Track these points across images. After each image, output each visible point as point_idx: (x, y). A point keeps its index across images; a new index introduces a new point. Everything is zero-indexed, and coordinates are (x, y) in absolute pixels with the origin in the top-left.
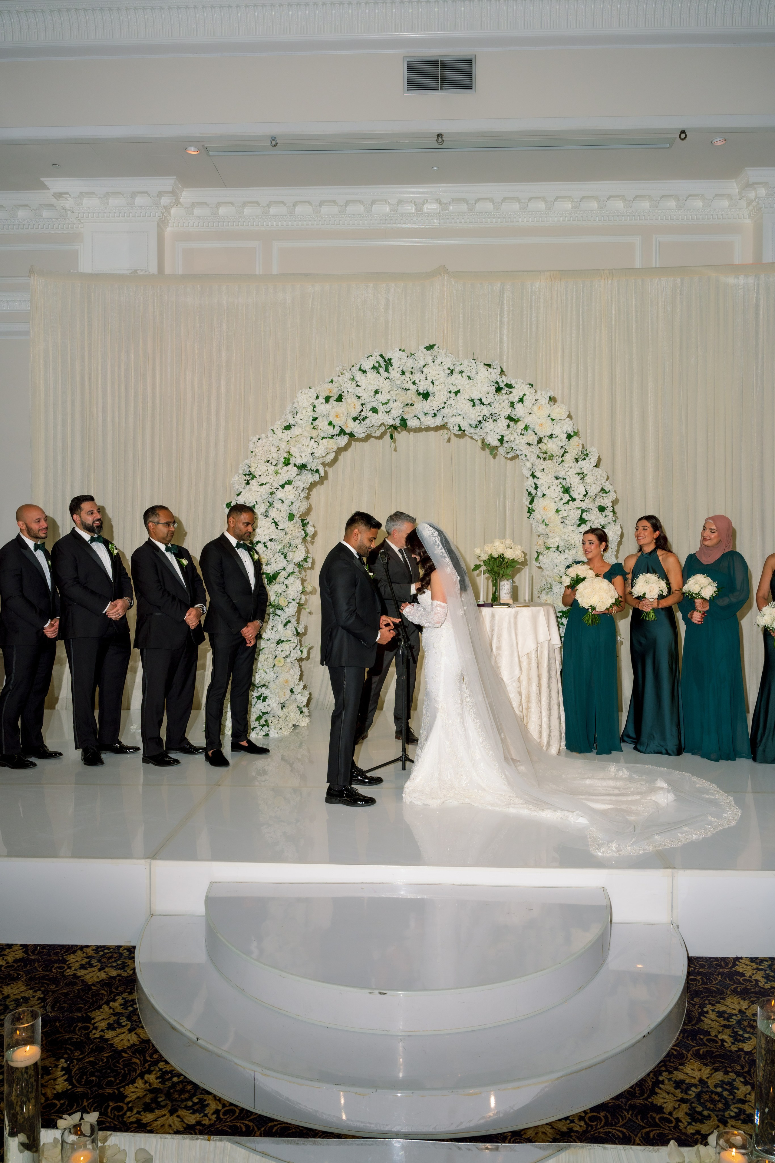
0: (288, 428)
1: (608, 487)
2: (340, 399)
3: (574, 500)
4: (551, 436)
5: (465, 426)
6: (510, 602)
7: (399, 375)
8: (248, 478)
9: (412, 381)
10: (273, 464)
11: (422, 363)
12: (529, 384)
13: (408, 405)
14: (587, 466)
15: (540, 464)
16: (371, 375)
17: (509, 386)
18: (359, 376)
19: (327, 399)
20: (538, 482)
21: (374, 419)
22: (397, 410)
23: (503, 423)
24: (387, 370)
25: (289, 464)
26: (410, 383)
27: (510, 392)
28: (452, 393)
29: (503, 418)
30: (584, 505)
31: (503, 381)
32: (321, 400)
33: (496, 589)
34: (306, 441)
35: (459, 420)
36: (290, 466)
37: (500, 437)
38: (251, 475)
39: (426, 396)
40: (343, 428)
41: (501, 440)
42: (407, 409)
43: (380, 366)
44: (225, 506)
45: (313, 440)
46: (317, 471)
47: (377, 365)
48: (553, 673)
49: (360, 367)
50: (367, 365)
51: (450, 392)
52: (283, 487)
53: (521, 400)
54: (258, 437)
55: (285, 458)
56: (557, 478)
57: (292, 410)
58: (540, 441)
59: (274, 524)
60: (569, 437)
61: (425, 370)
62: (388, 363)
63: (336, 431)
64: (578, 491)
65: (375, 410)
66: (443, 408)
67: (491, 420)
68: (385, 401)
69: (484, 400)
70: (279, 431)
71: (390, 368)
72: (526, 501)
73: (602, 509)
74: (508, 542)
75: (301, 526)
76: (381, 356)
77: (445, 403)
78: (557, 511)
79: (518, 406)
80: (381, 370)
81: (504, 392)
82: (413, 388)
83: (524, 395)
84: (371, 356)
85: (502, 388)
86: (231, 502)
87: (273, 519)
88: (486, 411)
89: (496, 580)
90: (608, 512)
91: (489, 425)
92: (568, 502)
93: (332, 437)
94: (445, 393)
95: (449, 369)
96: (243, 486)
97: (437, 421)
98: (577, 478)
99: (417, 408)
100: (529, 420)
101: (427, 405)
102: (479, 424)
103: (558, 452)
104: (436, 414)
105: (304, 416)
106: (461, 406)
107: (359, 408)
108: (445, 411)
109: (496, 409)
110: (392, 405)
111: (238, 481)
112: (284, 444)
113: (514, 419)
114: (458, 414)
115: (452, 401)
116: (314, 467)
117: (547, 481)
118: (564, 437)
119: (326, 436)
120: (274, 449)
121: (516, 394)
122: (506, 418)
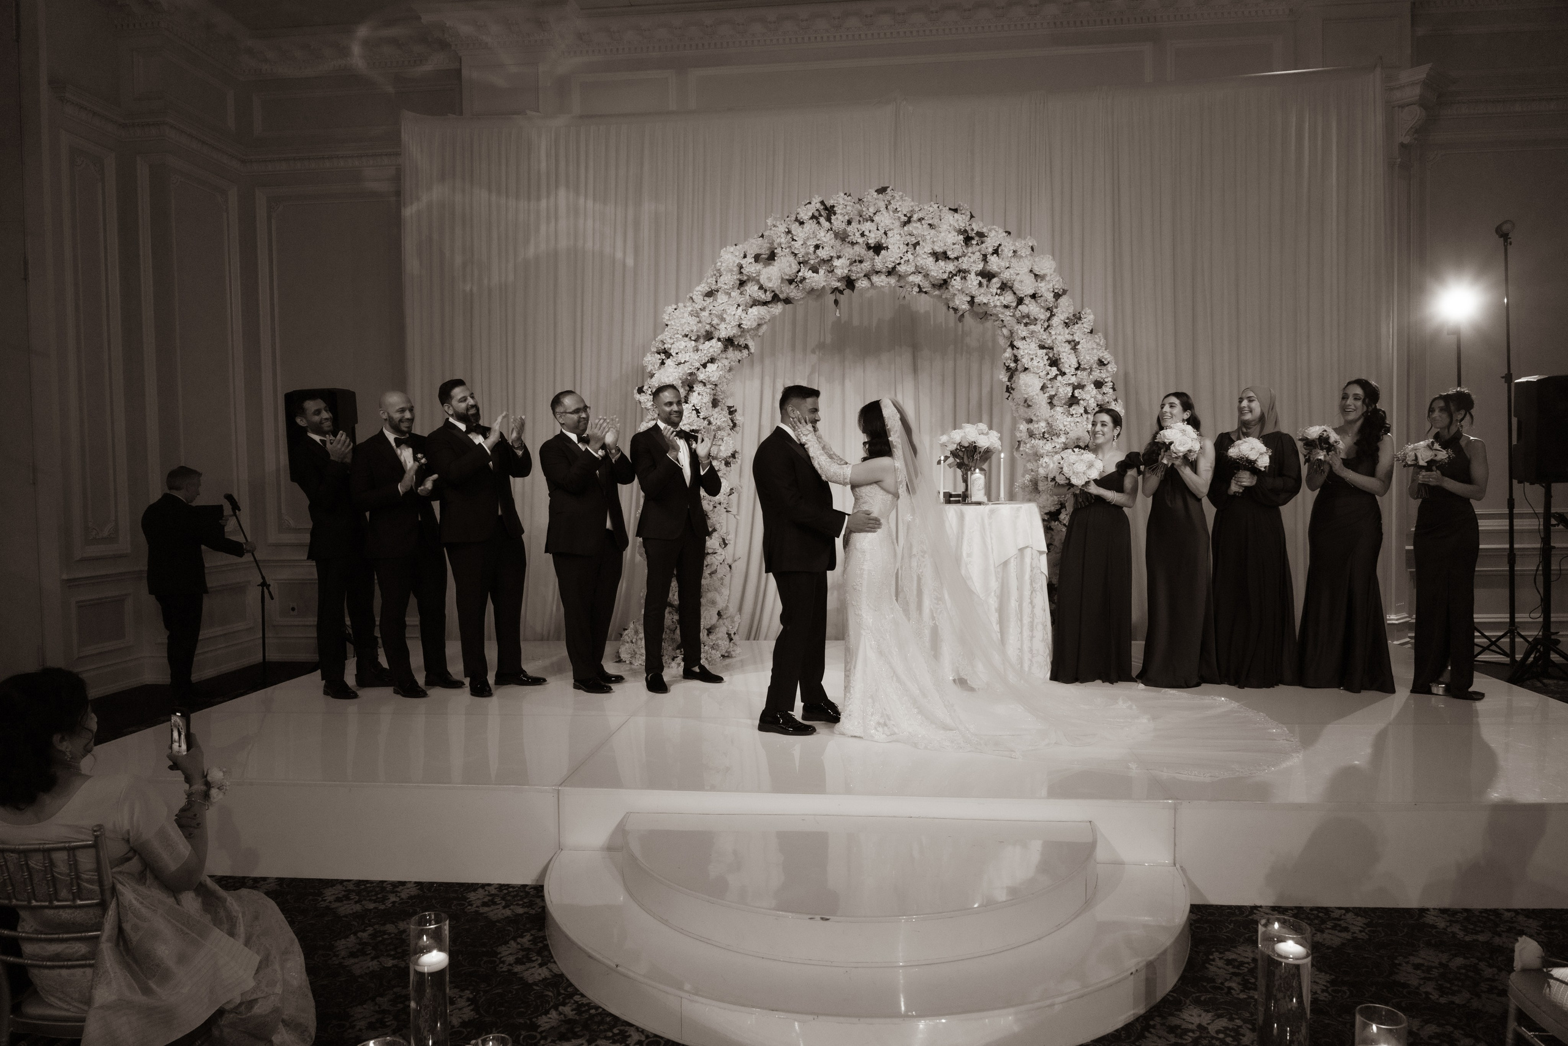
0: (710, 294)
1: (1106, 358)
2: (772, 257)
3: (1063, 374)
4: (1034, 296)
5: (924, 284)
6: (984, 499)
7: (844, 226)
8: (663, 356)
9: (861, 232)
10: (693, 338)
11: (872, 210)
12: (1006, 232)
13: (855, 261)
14: (1079, 332)
15: (1020, 331)
16: (810, 226)
17: (981, 235)
18: (795, 228)
19: (757, 258)
20: (1020, 353)
21: (816, 280)
22: (841, 267)
23: (973, 280)
24: (829, 220)
25: (712, 338)
26: (858, 234)
27: (982, 243)
28: (910, 246)
29: (973, 274)
30: (1076, 380)
31: (972, 230)
32: (750, 259)
33: (967, 486)
34: (732, 311)
35: (918, 279)
36: (714, 341)
37: (969, 299)
38: (668, 354)
39: (878, 249)
40: (777, 292)
41: (972, 302)
42: (856, 268)
43: (821, 215)
44: (635, 391)
45: (740, 309)
46: (746, 347)
47: (817, 214)
48: (1037, 586)
49: (797, 217)
50: (805, 214)
51: (907, 245)
52: (704, 366)
53: (996, 252)
54: (675, 307)
55: (707, 331)
56: (1042, 347)
57: (715, 272)
58: (1020, 301)
59: (695, 412)
60: (1057, 296)
61: (876, 218)
62: (829, 212)
63: (768, 297)
64: (1068, 363)
65: (815, 272)
66: (899, 264)
67: (958, 278)
68: (825, 257)
69: (949, 253)
70: (699, 299)
71: (833, 217)
72: (1003, 377)
73: (1098, 384)
74: (983, 426)
75: (727, 415)
76: (822, 203)
77: (901, 258)
78: (1043, 389)
79: (993, 259)
80: (822, 220)
81: (974, 242)
82: (861, 240)
83: (1000, 245)
84: (810, 203)
85: (972, 238)
86: (643, 387)
87: (694, 406)
88: (951, 267)
89: (967, 474)
90: (1106, 388)
91: (957, 282)
92: (1055, 377)
93: (765, 303)
94: (901, 247)
95: (905, 215)
96: (656, 367)
97: (892, 281)
98: (1068, 347)
99: (866, 266)
100: (1006, 275)
101: (879, 262)
102: (944, 284)
103: (1043, 315)
104: (891, 272)
105: (729, 279)
106: (920, 262)
107: (795, 267)
108: (902, 269)
109: (964, 264)
110: (836, 263)
111: (651, 360)
112: (705, 314)
113: (987, 275)
114: (917, 271)
115: (909, 256)
116: (742, 342)
117: (1029, 352)
118: (1050, 296)
119: (756, 303)
120: (693, 321)
121: (989, 244)
122: (977, 275)
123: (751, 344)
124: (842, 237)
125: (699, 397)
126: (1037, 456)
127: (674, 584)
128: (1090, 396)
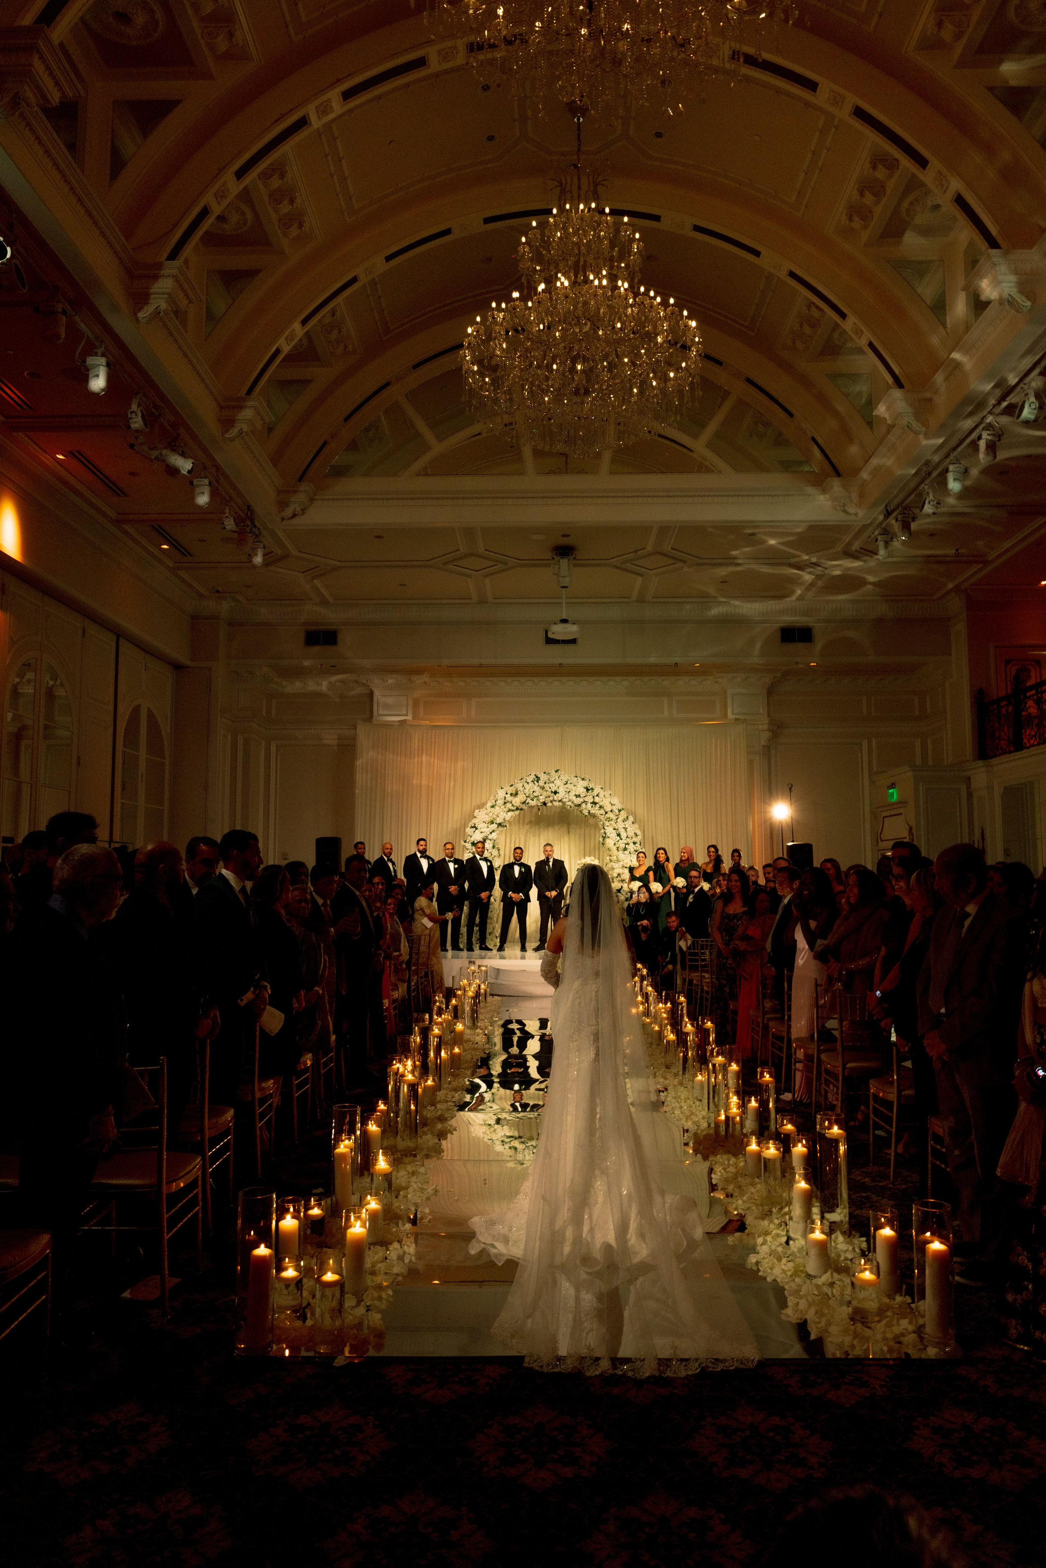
0: (493, 807)
1: (639, 832)
2: (517, 794)
3: (622, 839)
4: (611, 811)
5: (572, 805)
7: (543, 784)
8: (475, 829)
9: (549, 787)
10: (486, 823)
11: (554, 779)
12: (601, 788)
13: (547, 797)
14: (628, 824)
15: (607, 823)
16: (531, 784)
17: (592, 789)
18: (525, 784)
19: (511, 794)
20: (607, 831)
21: (533, 803)
22: (542, 799)
23: (589, 806)
24: (538, 782)
25: (494, 823)
27: (593, 792)
30: (625, 842)
31: (590, 787)
32: (509, 795)
34: (502, 813)
35: (570, 803)
39: (556, 793)
40: (519, 807)
41: (589, 812)
42: (547, 799)
45: (504, 812)
46: (505, 827)
47: (534, 780)
49: (526, 780)
50: (529, 780)
51: (566, 792)
52: (491, 833)
53: (597, 795)
54: (478, 810)
55: (492, 820)
56: (614, 829)
57: (496, 798)
58: (606, 813)
60: (620, 811)
61: (555, 782)
62: (538, 779)
63: (515, 808)
64: (623, 835)
65: (533, 800)
66: (563, 798)
68: (536, 795)
69: (581, 795)
70: (489, 808)
72: (601, 840)
73: (635, 843)
76: (535, 775)
77: (564, 796)
78: (615, 844)
79: (597, 798)
80: (536, 782)
81: (590, 791)
82: (549, 790)
83: (599, 792)
84: (531, 776)
88: (581, 800)
90: (638, 845)
91: (584, 805)
93: (513, 811)
94: (564, 792)
95: (566, 781)
97: (561, 804)
98: (623, 830)
99: (551, 798)
100: (601, 804)
101: (556, 797)
102: (579, 805)
103: (615, 818)
104: (560, 801)
105: (500, 802)
106: (570, 798)
107: (525, 799)
108: (564, 800)
109: (586, 799)
110: (540, 797)
111: (469, 831)
112: (491, 814)
113: (594, 803)
114: (570, 801)
115: (567, 796)
116: (504, 824)
117: (610, 831)
118: (617, 811)
119: (510, 810)
120: (487, 816)
121: (595, 793)
122: (591, 803)
123: (507, 825)
124: (543, 788)
125: (488, 845)
126: (613, 869)
127: (478, 916)
128: (631, 847)
